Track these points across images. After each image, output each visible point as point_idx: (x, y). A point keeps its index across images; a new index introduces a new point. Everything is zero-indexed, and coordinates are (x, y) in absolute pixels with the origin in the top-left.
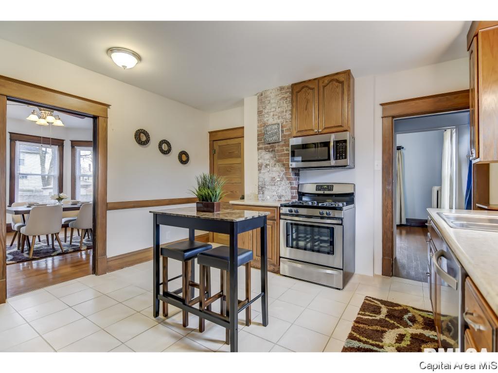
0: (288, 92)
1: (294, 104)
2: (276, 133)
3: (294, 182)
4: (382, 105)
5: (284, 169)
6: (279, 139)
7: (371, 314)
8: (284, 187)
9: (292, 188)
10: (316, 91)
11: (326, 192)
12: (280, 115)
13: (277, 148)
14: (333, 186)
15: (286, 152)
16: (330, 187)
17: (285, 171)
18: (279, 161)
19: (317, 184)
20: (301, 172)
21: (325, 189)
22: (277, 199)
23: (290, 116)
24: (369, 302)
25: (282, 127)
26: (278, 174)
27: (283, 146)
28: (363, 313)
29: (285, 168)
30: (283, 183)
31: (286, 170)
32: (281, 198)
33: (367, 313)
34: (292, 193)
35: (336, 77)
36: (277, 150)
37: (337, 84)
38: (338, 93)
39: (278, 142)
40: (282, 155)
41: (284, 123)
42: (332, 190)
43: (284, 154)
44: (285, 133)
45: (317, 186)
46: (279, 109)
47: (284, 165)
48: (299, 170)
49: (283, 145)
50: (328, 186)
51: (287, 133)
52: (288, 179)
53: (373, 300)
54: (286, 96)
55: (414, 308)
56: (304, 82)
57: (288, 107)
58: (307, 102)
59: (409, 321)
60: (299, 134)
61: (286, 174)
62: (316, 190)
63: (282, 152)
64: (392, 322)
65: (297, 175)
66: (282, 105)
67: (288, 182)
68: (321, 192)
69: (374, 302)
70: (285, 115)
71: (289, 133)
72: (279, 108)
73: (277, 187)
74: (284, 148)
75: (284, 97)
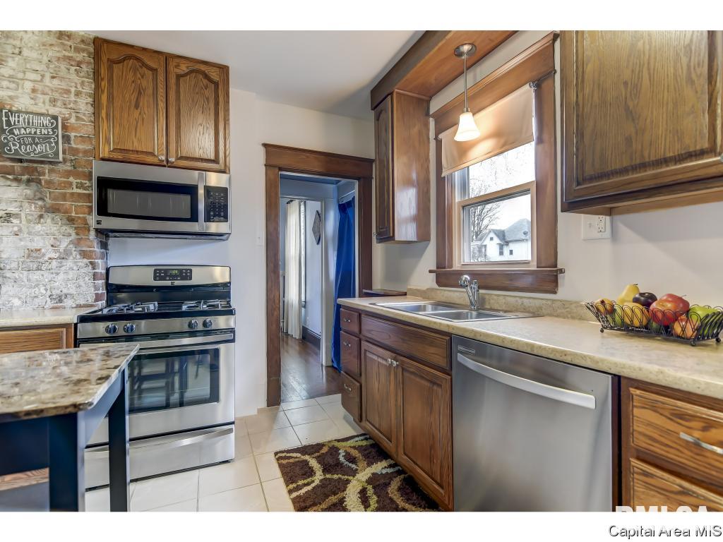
0: (83, 50)
1: (104, 84)
2: (46, 139)
3: (100, 261)
4: (265, 145)
5: (73, 232)
6: (57, 154)
7: (306, 481)
8: (71, 275)
9: (95, 277)
10: (161, 78)
11: (177, 283)
12: (56, 95)
13: (47, 177)
14: (191, 270)
15: (75, 190)
16: (185, 273)
17: (74, 236)
18: (54, 210)
19: (156, 268)
20: (111, 241)
21: (174, 277)
22: (50, 304)
23: (91, 109)
24: (287, 461)
25: (65, 127)
26: (52, 241)
27: (68, 174)
28: (294, 485)
29: (76, 228)
30: (69, 263)
31: (77, 234)
32: (61, 301)
33: (300, 483)
34: (96, 288)
35: (203, 68)
36: (47, 182)
37: (205, 81)
38: (208, 99)
39: (51, 163)
40: (64, 197)
41: (73, 120)
42: (191, 279)
43: (72, 194)
44: (74, 146)
45: (155, 270)
46: (56, 82)
47: (71, 220)
48: (107, 236)
49: (70, 171)
50: (181, 271)
51: (80, 147)
52: (84, 254)
53: (288, 455)
54: (79, 57)
55: (339, 441)
56: (132, 46)
57: (82, 83)
58: (140, 93)
59: (350, 462)
60: (119, 156)
61: (77, 243)
62: (155, 279)
63: (65, 187)
64: (335, 476)
65: (104, 246)
66: (61, 74)
67: (86, 261)
68: (168, 283)
69: (292, 457)
70: (76, 102)
71: (87, 147)
72: (53, 77)
73: (46, 274)
74: (71, 179)
75: (70, 58)
